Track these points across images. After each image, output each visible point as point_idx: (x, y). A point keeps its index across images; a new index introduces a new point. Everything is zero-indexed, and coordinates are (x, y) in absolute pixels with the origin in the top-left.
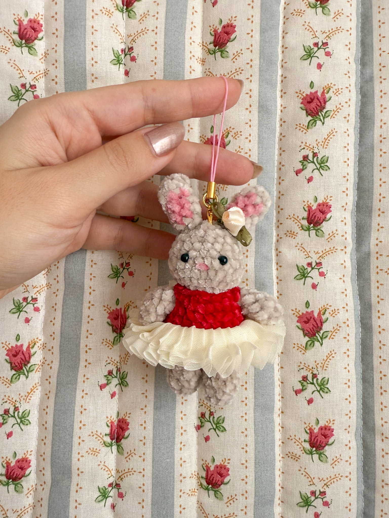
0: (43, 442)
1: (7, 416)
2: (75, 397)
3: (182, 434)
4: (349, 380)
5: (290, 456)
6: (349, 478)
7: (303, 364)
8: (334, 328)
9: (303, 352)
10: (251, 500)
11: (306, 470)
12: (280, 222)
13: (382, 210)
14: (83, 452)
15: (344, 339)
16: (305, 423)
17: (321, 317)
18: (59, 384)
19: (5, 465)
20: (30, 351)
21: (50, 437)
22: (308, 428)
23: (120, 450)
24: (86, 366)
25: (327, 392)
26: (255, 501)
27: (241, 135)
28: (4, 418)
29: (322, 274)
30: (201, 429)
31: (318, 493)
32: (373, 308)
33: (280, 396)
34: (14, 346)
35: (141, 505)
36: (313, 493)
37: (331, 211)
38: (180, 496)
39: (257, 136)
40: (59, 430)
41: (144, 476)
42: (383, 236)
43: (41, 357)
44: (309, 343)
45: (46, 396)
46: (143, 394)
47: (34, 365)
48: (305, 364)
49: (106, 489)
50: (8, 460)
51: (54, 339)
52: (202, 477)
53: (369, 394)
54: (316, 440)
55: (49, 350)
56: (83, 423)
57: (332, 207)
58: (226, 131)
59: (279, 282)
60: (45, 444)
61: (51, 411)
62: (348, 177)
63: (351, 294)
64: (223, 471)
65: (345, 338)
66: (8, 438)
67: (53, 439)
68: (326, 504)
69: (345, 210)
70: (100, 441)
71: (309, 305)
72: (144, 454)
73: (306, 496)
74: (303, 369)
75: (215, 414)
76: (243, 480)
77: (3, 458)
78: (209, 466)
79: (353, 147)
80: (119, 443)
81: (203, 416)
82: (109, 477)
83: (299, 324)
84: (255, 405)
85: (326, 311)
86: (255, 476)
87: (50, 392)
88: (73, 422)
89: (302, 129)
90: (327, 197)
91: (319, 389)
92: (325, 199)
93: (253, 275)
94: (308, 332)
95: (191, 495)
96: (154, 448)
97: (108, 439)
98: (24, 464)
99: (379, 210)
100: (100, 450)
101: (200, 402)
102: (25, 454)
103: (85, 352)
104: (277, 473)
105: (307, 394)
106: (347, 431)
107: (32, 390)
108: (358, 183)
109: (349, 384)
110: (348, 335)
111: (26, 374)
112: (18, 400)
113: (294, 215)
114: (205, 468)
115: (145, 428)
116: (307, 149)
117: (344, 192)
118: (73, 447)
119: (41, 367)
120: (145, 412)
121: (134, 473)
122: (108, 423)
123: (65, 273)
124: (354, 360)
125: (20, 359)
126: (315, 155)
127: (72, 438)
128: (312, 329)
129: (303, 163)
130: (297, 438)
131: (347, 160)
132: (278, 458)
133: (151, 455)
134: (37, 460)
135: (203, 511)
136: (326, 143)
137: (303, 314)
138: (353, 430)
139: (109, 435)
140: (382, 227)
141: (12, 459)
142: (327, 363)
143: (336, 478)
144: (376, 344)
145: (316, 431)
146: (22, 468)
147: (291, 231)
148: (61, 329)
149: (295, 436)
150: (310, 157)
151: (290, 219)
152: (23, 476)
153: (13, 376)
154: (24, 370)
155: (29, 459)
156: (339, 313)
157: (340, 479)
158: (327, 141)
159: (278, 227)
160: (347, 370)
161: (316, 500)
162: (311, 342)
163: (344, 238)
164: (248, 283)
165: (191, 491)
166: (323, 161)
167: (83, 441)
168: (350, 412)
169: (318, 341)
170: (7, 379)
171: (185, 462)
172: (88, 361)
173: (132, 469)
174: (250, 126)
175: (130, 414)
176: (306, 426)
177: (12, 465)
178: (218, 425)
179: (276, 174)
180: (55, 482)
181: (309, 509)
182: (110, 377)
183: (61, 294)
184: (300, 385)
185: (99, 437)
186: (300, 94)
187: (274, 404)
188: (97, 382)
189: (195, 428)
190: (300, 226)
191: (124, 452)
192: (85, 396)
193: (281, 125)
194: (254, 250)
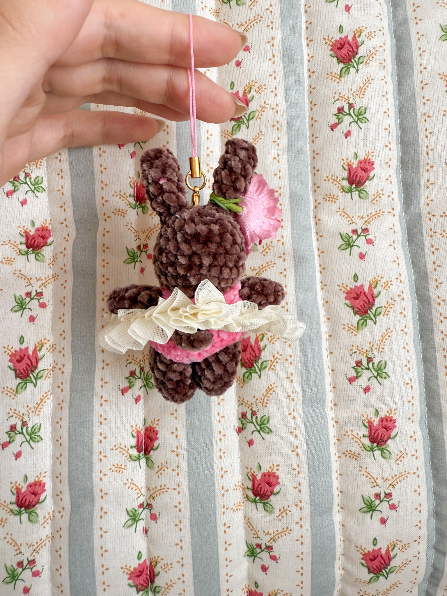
0: (58, 461)
1: (14, 433)
2: (93, 406)
3: (220, 440)
4: (409, 362)
5: (348, 455)
6: (416, 475)
7: (355, 347)
8: (388, 303)
9: (355, 333)
10: (307, 510)
11: (367, 470)
12: (317, 185)
13: (430, 164)
14: (106, 470)
15: (400, 315)
16: (363, 416)
17: (373, 291)
18: (72, 390)
19: (15, 492)
20: (37, 355)
21: (66, 454)
22: (367, 420)
23: (149, 463)
24: (103, 368)
25: (385, 378)
26: (311, 512)
27: (266, 89)
28: (11, 436)
29: (370, 242)
30: (243, 432)
31: (383, 495)
32: (429, 276)
33: (332, 386)
34: (18, 350)
35: (178, 528)
36: (378, 496)
37: (374, 169)
38: (224, 513)
39: (283, 88)
40: (76, 446)
41: (179, 493)
42: (433, 193)
43: (51, 361)
44: (361, 322)
45: (59, 406)
47: (43, 370)
48: (358, 347)
49: (136, 511)
50: (17, 485)
51: (64, 338)
52: (248, 488)
53: (432, 376)
54: (376, 434)
55: (60, 352)
56: (103, 435)
57: (375, 163)
58: (248, 85)
59: (321, 254)
60: (60, 463)
61: (65, 423)
62: (390, 129)
63: (404, 263)
64: (272, 480)
65: (401, 313)
66: (16, 460)
67: (70, 457)
68: (393, 507)
69: (389, 166)
70: (125, 455)
71: (358, 279)
72: (178, 467)
73: (369, 500)
74: (355, 352)
75: (257, 413)
76: (296, 488)
77: (11, 483)
78: (255, 474)
79: (392, 96)
80: (148, 456)
81: (244, 417)
82: (139, 497)
83: (347, 301)
84: (304, 400)
85: (377, 283)
86: (310, 482)
87: (63, 401)
88: (92, 435)
89: (334, 79)
90: (369, 152)
91: (376, 374)
92: (366, 155)
93: (291, 248)
94: (359, 309)
95: (235, 510)
96: (189, 459)
97: (134, 452)
98: (37, 489)
99: (428, 164)
100: (125, 466)
101: (239, 401)
102: (37, 476)
104: (334, 475)
105: (363, 382)
106: (411, 420)
107: (42, 400)
108: (401, 137)
109: (409, 366)
110: (405, 309)
111: (34, 381)
112: (26, 413)
113: (332, 176)
114: (251, 477)
115: (177, 436)
116: (342, 100)
117: (386, 146)
118: (94, 465)
119: (51, 372)
120: (176, 418)
121: (167, 490)
122: (133, 433)
123: (73, 261)
124: (413, 337)
125: (26, 365)
126: (351, 106)
127: (92, 454)
128: (363, 306)
129: (338, 116)
130: (355, 433)
131: (387, 111)
132: (334, 458)
133: (186, 468)
134: (53, 482)
135: (251, 528)
136: (362, 93)
137: (351, 289)
138: (417, 418)
139: (135, 447)
140: (432, 184)
141: (22, 484)
142: (382, 343)
143: (403, 475)
144: (436, 317)
145: (376, 423)
146: (35, 494)
147: (330, 195)
148: (72, 326)
149: (352, 431)
150: (346, 109)
151: (329, 180)
152: (38, 502)
153: (18, 386)
154: (30, 377)
155: (43, 482)
156: (392, 285)
157: (407, 477)
158: (363, 90)
159: (315, 191)
160: (406, 350)
161: (381, 503)
162: (363, 321)
163: (391, 198)
164: (286, 258)
165: (236, 505)
166: (361, 112)
167: (105, 457)
168: (413, 398)
169: (372, 319)
170: (11, 389)
171: (226, 472)
172: (106, 362)
173: (165, 486)
174: (275, 78)
175: (158, 420)
176: (363, 418)
177: (23, 490)
178: (262, 426)
179: (308, 132)
180: (75, 507)
181: (373, 514)
182: (133, 379)
183: (70, 285)
184: (354, 371)
185: (124, 450)
186: (328, 40)
187: (325, 396)
188: (117, 386)
189: (235, 431)
190: (340, 188)
191: (155, 466)
192: (104, 403)
193: (310, 76)
194: (290, 219)
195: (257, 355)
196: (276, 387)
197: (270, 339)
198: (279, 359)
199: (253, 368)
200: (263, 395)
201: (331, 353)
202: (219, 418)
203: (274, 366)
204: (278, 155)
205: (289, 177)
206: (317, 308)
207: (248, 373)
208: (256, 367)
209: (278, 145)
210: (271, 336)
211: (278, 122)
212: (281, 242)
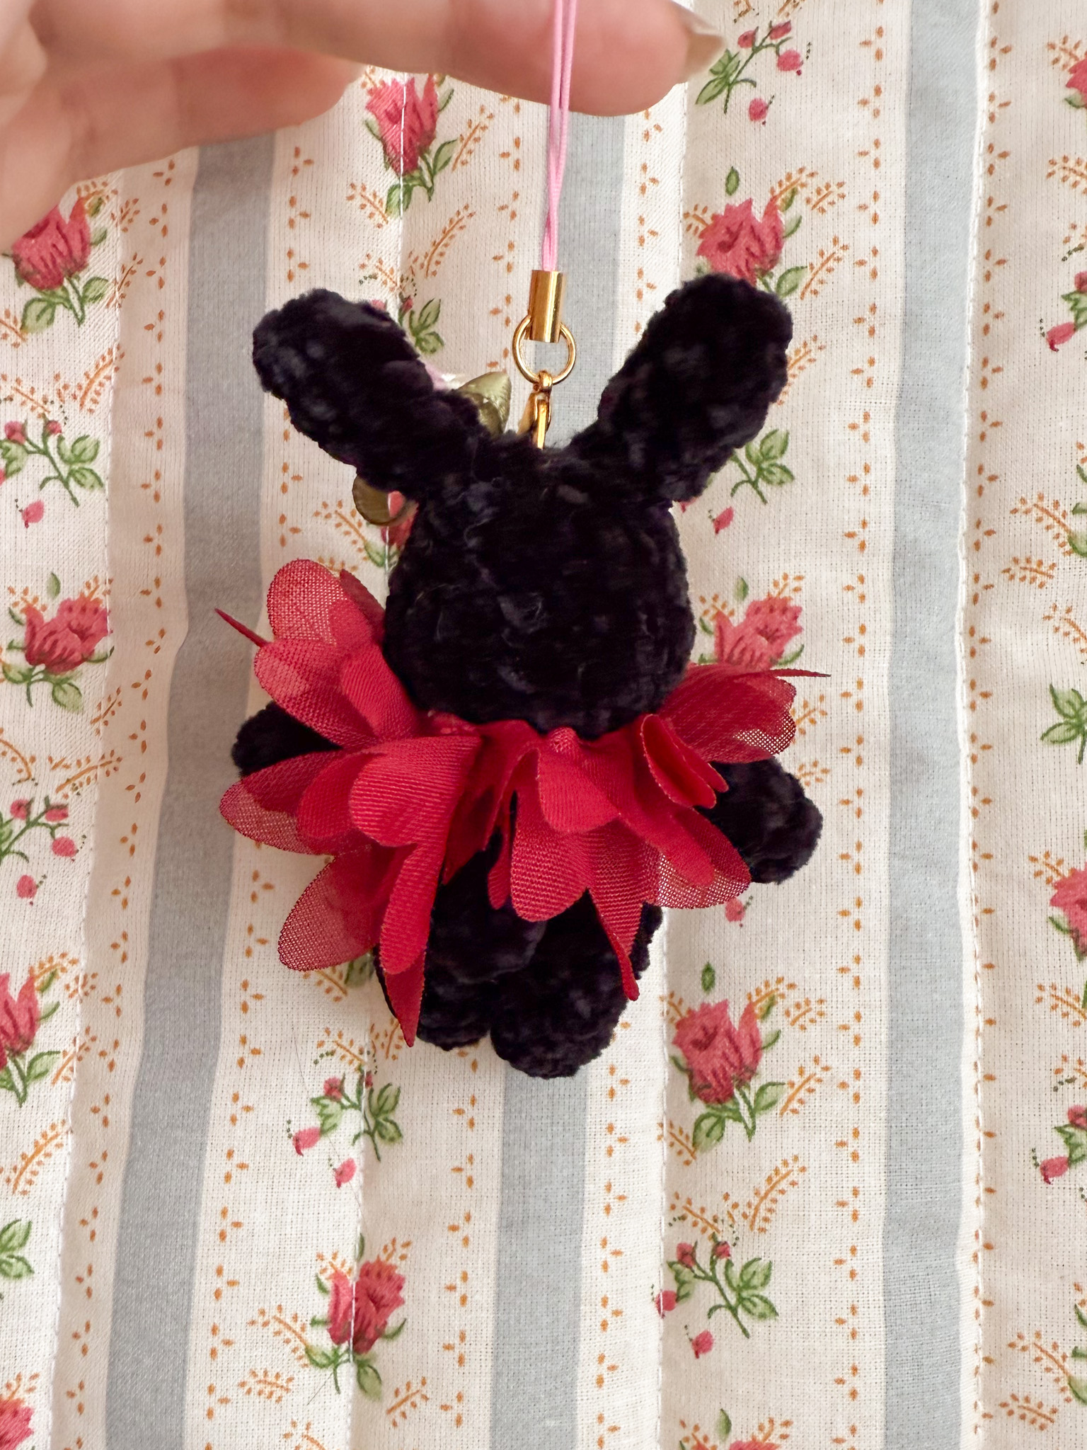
0: (78, 1345)
2: (199, 1181)
3: (604, 1325)
5: (1018, 1412)
7: (1073, 1064)
9: (1075, 1017)
12: (985, 527)
14: (226, 1386)
16: (1078, 1288)
18: (139, 1125)
20: (36, 1003)
21: (103, 1326)
23: (368, 1379)
24: (241, 1062)
27: (843, 196)
30: (679, 1308)
33: (982, 1185)
39: (901, 200)
40: (139, 1299)
43: (78, 1027)
45: (92, 1170)
46: (459, 1170)
47: (50, 1053)
48: (1080, 1063)
51: (124, 958)
55: (107, 1000)
56: (227, 1276)
58: (786, 184)
59: (979, 754)
60: (84, 1350)
61: (108, 1227)
67: (115, 1332)
70: (292, 1345)
72: (460, 1397)
74: (1072, 1081)
75: (733, 1251)
78: (708, 1445)
80: (364, 1356)
81: (688, 1259)
83: (1058, 913)
84: (889, 1219)
87: (105, 1156)
88: (192, 1269)
89: (1073, 178)
93: (885, 723)
96: (497, 1375)
97: (322, 1340)
100: (290, 1380)
101: (673, 1207)
102: (8, 1386)
103: (239, 1007)
107: (38, 1149)
111: (19, 1085)
113: (1041, 497)
115: (464, 1300)
118: (191, 1367)
119: (74, 1063)
120: (466, 1241)
122: (323, 1278)
123: (171, 712)
127: (186, 1329)
129: (1077, 302)
130: (1046, 1344)
132: (970, 1417)
133: (487, 1402)
134: (57, 1409)
137: (1073, 872)
139: (325, 1323)
147: (1028, 561)
148: (151, 918)
149: (1038, 1335)
151: (1027, 512)
154: (9, 1071)
155: (25, 1405)
159: (977, 545)
164: (863, 754)
167: (228, 1343)
171: (614, 1429)
172: (252, 1043)
174: (877, 164)
175: (407, 1245)
176: (1078, 1300)
178: (745, 1294)
179: (969, 349)
182: (333, 1107)
183: (154, 791)
184: (1062, 1141)
185: (290, 1328)
186: (1064, 50)
187: (958, 1215)
188: (282, 1121)
189: (654, 1305)
190: (1064, 537)
191: (384, 1389)
192: (235, 1173)
193: (991, 170)
194: (888, 626)
195: (748, 1060)
196: (803, 1169)
197: (794, 1013)
198: (820, 1081)
199: (730, 1105)
200: (757, 1193)
201: (989, 1078)
202: (604, 1255)
203: (801, 1102)
204: (866, 417)
205: (898, 493)
206: (956, 926)
207: (713, 1120)
208: (741, 1101)
209: (869, 382)
210: (798, 1006)
211: (873, 309)
212: (853, 700)
